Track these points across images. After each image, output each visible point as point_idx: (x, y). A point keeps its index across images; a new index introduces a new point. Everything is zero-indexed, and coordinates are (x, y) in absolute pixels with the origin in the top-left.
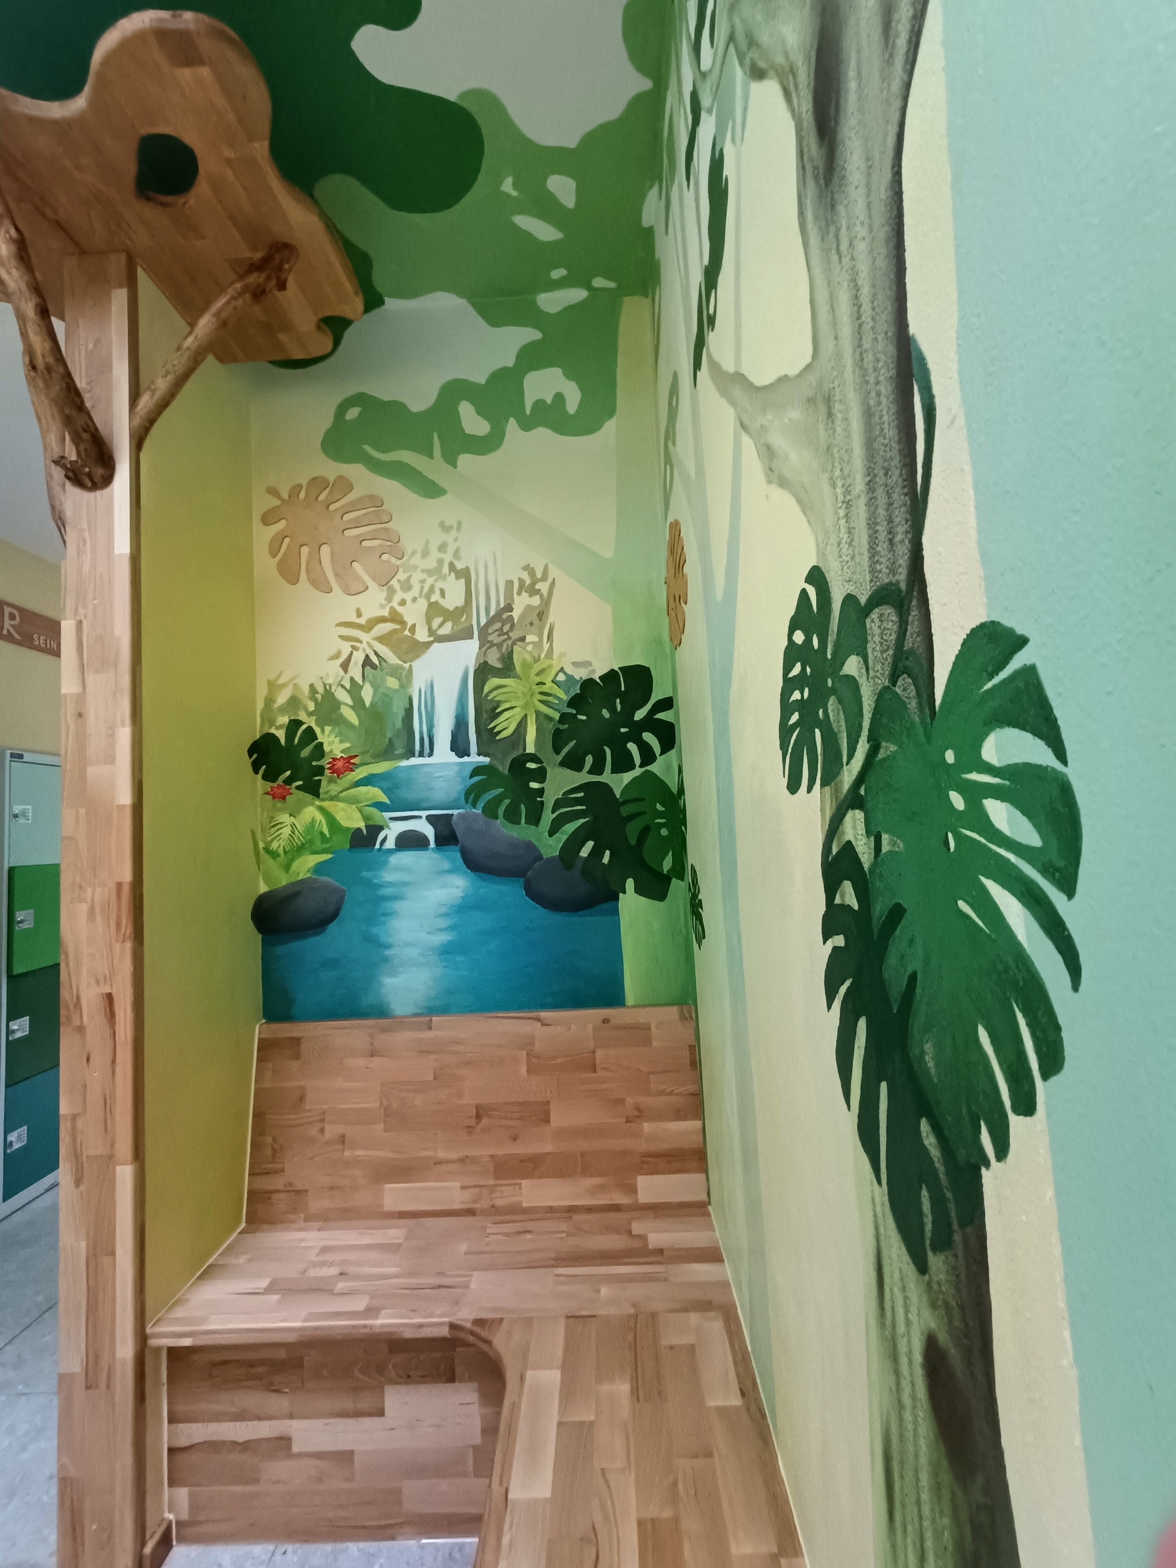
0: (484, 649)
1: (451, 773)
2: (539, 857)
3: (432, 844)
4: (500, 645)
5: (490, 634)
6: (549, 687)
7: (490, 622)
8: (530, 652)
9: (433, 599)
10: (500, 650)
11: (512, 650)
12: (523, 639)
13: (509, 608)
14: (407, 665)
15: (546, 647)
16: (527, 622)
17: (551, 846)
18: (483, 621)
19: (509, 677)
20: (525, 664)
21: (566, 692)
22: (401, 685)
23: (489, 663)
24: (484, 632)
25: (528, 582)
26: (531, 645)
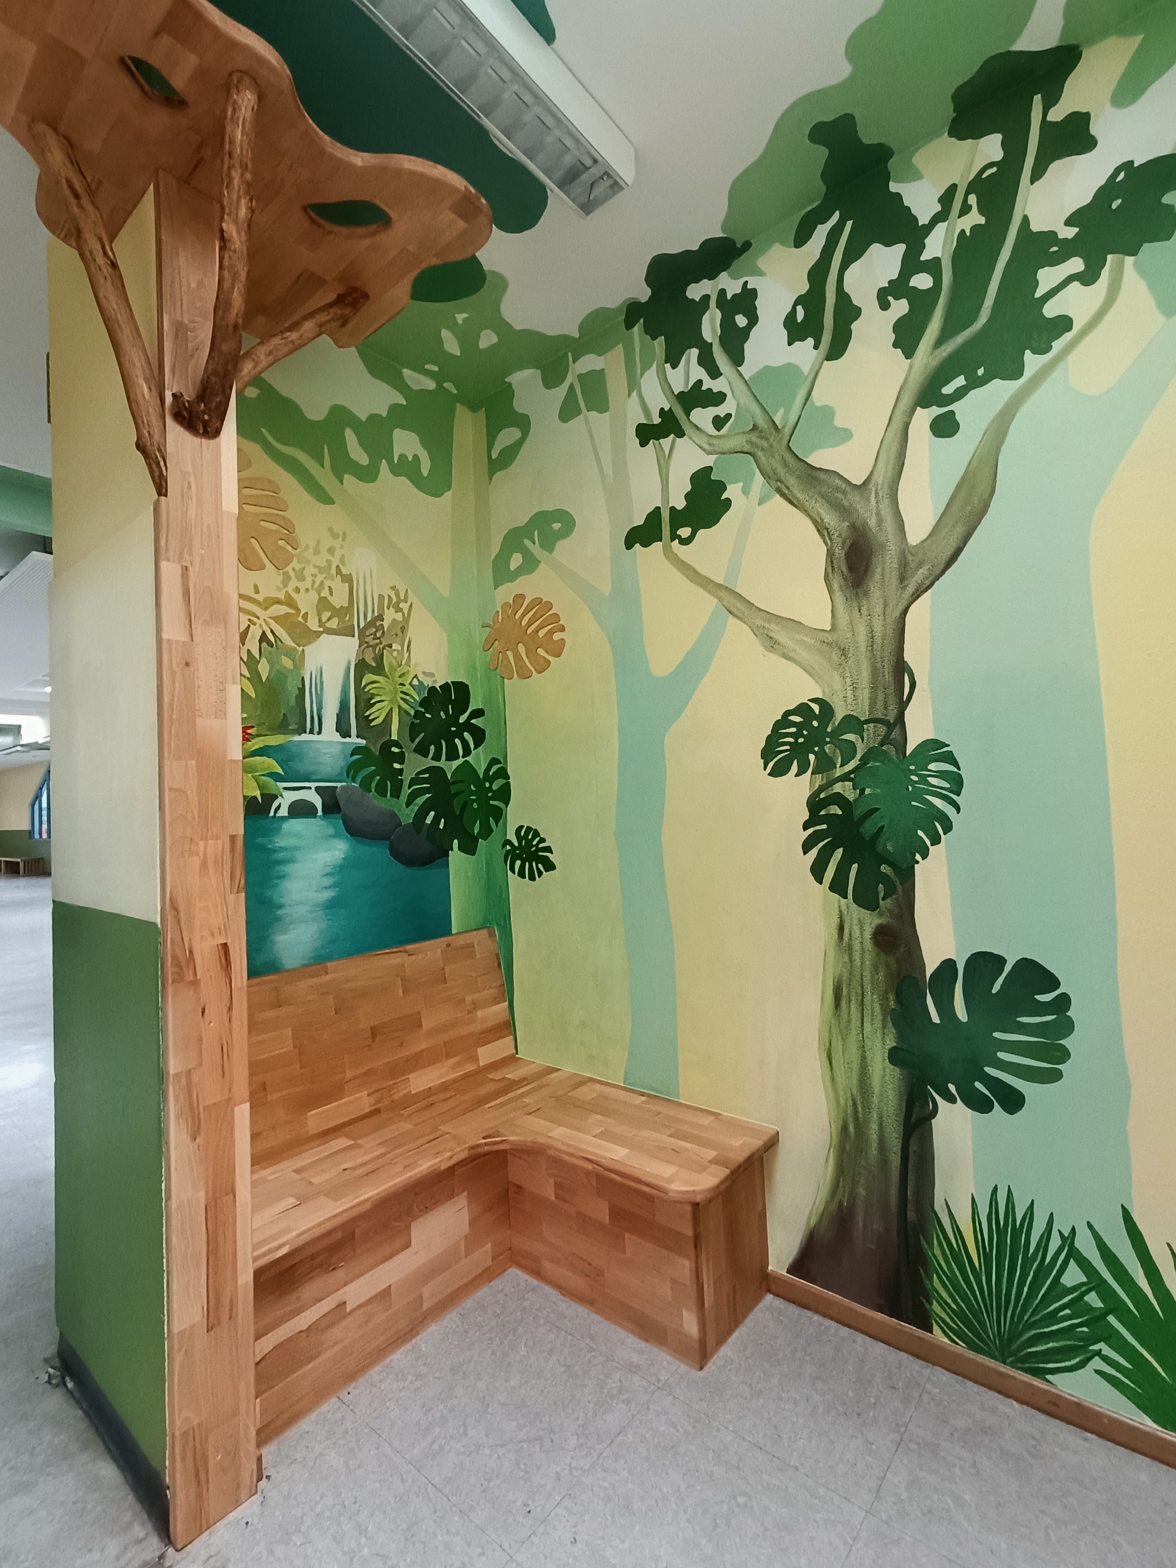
0: (363, 647)
1: (336, 750)
2: (400, 824)
3: (320, 813)
4: (374, 647)
5: (367, 636)
6: (407, 688)
7: (368, 625)
8: (395, 658)
9: (322, 595)
10: (374, 651)
11: (383, 653)
12: (390, 646)
13: (381, 618)
14: (301, 648)
15: (406, 655)
16: (393, 633)
17: (407, 815)
18: (362, 625)
19: (380, 675)
20: (391, 666)
21: (419, 695)
22: (295, 666)
23: (367, 660)
24: (362, 632)
25: (395, 600)
26: (396, 652)
